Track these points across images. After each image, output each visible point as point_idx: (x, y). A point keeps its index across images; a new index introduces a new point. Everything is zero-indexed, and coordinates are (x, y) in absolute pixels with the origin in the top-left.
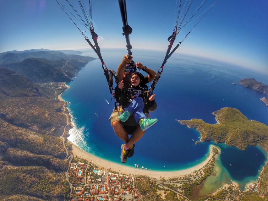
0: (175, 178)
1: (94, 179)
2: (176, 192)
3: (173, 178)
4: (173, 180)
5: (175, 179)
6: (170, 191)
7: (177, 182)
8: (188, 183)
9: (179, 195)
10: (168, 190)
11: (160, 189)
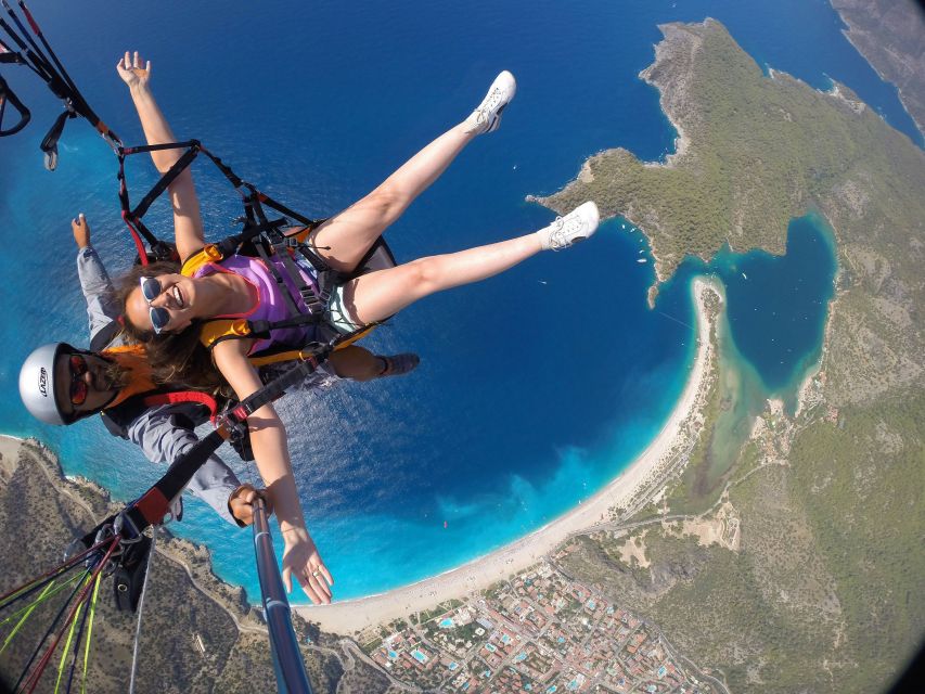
0: (642, 487)
1: (466, 642)
2: (657, 520)
3: (638, 489)
4: (638, 495)
5: (644, 489)
6: (646, 527)
7: (650, 494)
8: (675, 474)
9: (667, 521)
10: (640, 528)
11: (622, 542)
